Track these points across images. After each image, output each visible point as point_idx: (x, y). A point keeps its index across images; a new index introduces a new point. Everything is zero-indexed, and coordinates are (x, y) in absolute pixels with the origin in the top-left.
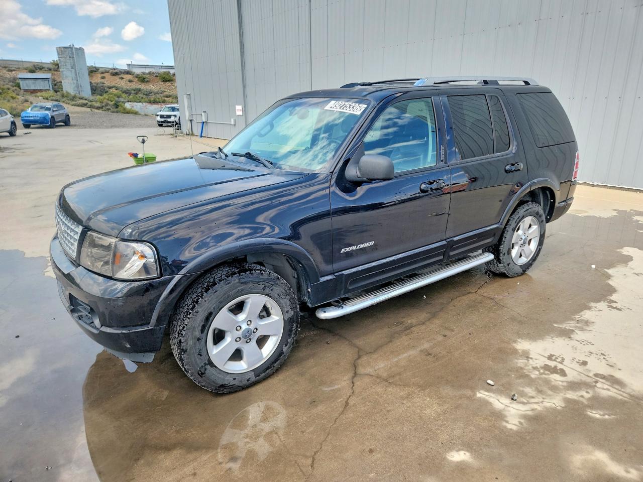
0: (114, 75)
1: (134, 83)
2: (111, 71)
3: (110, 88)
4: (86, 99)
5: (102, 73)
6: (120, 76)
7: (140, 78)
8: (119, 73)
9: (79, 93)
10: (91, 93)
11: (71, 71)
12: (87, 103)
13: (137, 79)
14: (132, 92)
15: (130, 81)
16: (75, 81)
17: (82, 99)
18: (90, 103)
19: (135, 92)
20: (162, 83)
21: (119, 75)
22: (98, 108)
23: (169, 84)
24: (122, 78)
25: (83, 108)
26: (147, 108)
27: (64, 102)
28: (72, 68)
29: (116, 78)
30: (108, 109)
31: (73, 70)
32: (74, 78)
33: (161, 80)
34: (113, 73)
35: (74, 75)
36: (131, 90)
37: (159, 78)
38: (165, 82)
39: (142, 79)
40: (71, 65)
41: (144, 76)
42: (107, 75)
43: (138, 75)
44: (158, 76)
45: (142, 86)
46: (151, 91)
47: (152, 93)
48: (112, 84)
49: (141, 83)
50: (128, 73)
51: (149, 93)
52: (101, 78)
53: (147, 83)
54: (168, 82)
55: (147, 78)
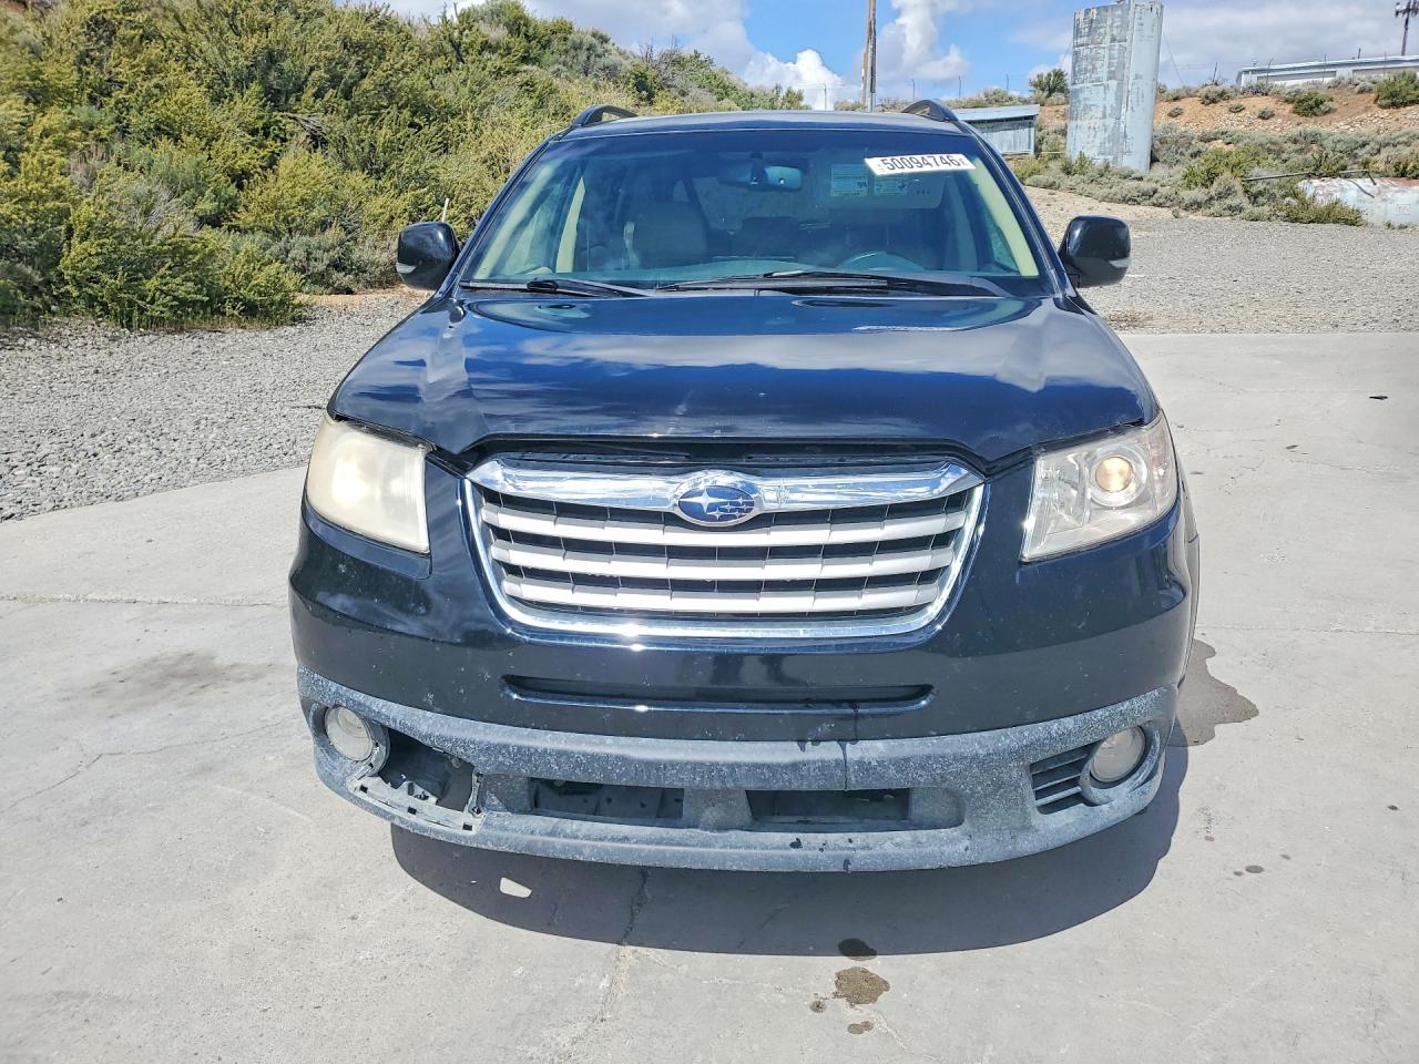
0: (1214, 101)
1: (1280, 120)
2: (1203, 92)
3: (1206, 139)
4: (1140, 179)
5: (1176, 99)
6: (1233, 103)
7: (1300, 101)
8: (1231, 92)
9: (1117, 159)
10: (1149, 160)
11: (1106, 88)
12: (1156, 191)
13: (1290, 107)
14: (1289, 147)
15: (1264, 116)
16: (1110, 122)
17: (1129, 177)
18: (1164, 191)
19: (1298, 146)
20: (1385, 113)
21: (1228, 99)
22: (1196, 206)
23: (1411, 112)
24: (1239, 109)
25: (1141, 207)
26: (1390, 199)
27: (1072, 189)
28: (1111, 76)
29: (1221, 108)
30: (1230, 208)
31: (1113, 83)
32: (1108, 111)
33: (1384, 102)
34: (1211, 96)
35: (1111, 100)
36: (1280, 141)
37: (1373, 96)
38: (1398, 107)
39: (1309, 106)
40: (1110, 65)
41: (1322, 93)
42: (1190, 106)
43: (1298, 92)
44: (1370, 90)
45: (1310, 126)
46: (1360, 140)
47: (1364, 145)
48: (1209, 129)
49: (1302, 119)
50: (1257, 91)
51: (1353, 145)
52: (1171, 115)
53: (1329, 116)
54: (1408, 108)
55: (1331, 100)
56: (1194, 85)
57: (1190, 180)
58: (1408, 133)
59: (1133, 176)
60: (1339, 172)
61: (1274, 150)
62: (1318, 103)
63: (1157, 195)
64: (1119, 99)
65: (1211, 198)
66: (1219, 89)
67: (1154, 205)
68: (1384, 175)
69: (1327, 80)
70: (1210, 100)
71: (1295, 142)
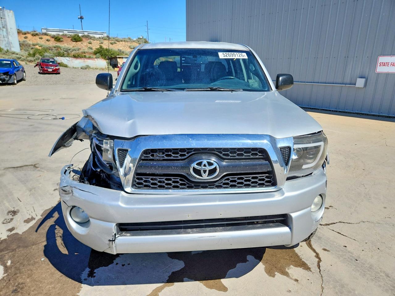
0: (35, 36)
1: (52, 42)
2: (32, 33)
3: (34, 45)
4: (17, 54)
5: (25, 34)
6: (40, 37)
7: (55, 38)
8: (39, 34)
9: (10, 49)
10: (20, 49)
12: (21, 58)
13: (53, 39)
14: (54, 49)
15: (47, 40)
16: (6, 39)
17: (13, 53)
18: (22, 57)
19: (56, 49)
20: (74, 43)
21: (38, 35)
22: (31, 61)
23: (79, 43)
24: (41, 38)
26: (73, 62)
28: (3, 27)
29: (37, 37)
31: (4, 29)
32: (5, 36)
33: (74, 40)
34: (34, 34)
35: (5, 34)
36: (52, 47)
37: (71, 39)
38: (76, 42)
39: (57, 39)
40: (2, 25)
41: (60, 37)
42: (29, 36)
43: (54, 36)
44: (70, 37)
45: (58, 44)
46: (69, 49)
47: (70, 50)
48: (35, 42)
49: (57, 42)
50: (46, 34)
51: (67, 50)
52: (24, 38)
53: (62, 42)
54: (79, 42)
55: (62, 39)
56: (29, 31)
57: (30, 55)
58: (78, 48)
59: (16, 53)
60: (63, 56)
61: (50, 49)
62: (60, 39)
63: (21, 59)
64: (7, 33)
65: (35, 60)
66: (36, 33)
67: (21, 61)
68: (71, 57)
69: (61, 33)
70: (34, 35)
71: (55, 48)
